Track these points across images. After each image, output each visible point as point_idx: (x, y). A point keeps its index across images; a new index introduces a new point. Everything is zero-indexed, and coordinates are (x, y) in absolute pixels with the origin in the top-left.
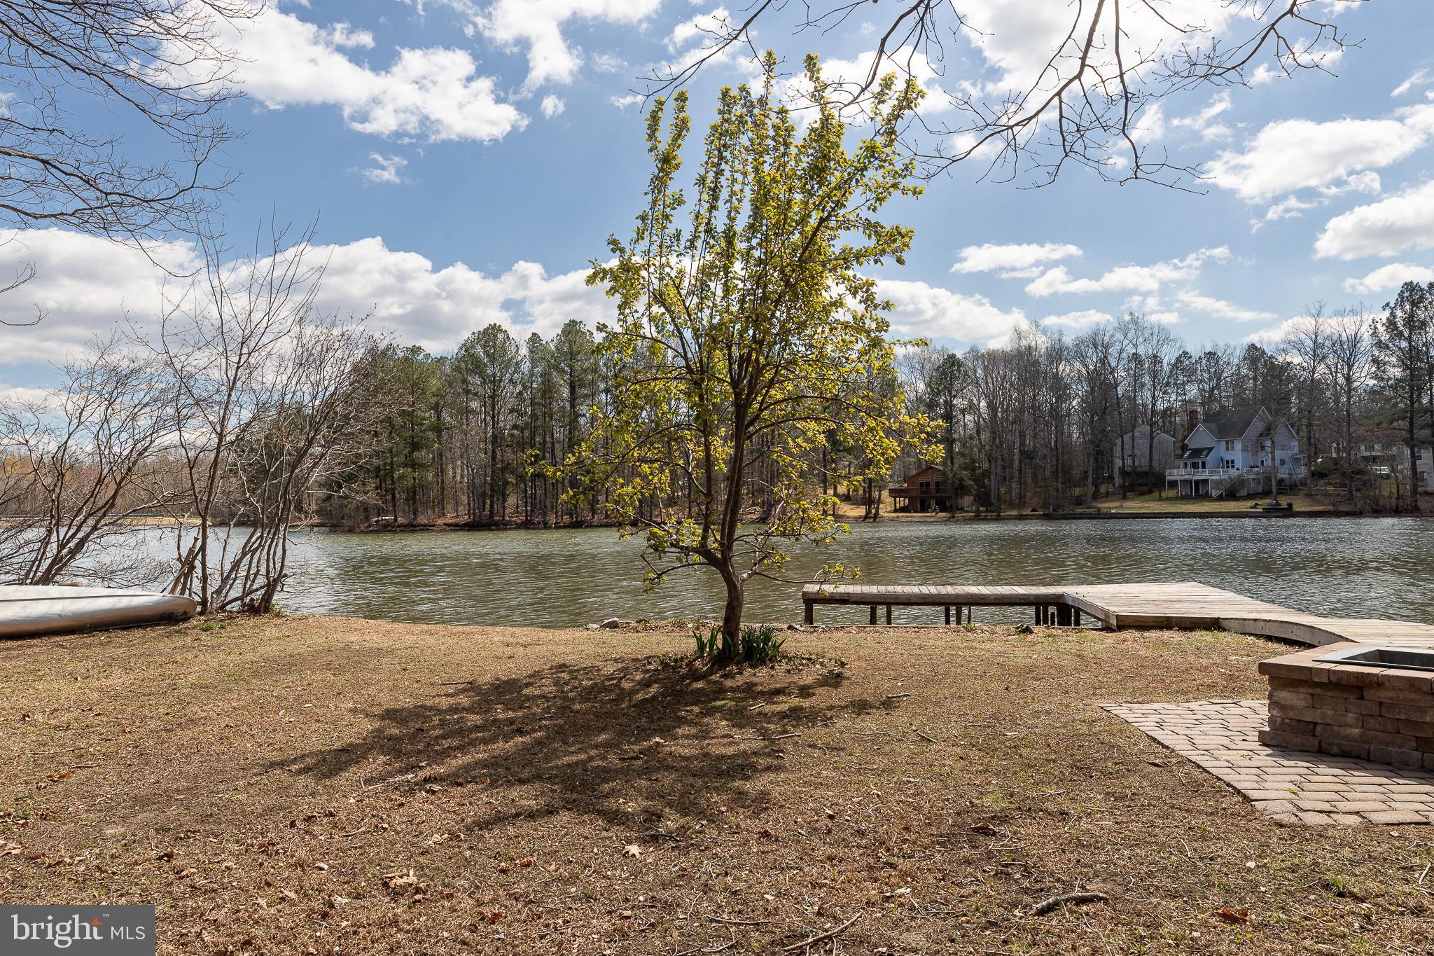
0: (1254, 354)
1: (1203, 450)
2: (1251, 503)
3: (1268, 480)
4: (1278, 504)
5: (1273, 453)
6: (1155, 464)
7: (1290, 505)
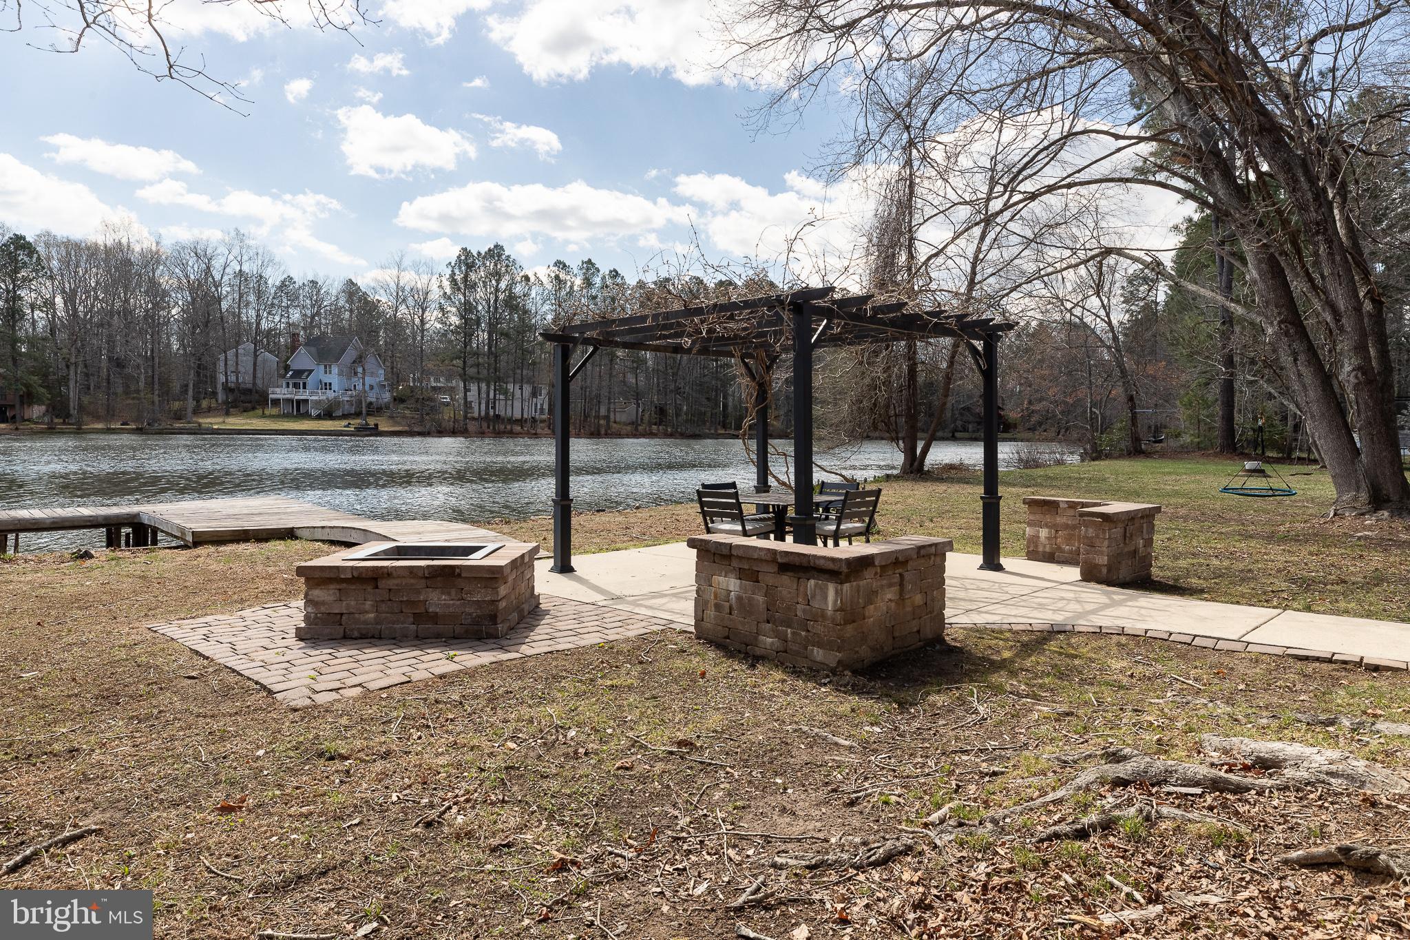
0: (351, 289)
1: (304, 371)
2: (345, 423)
3: (360, 402)
4: (367, 424)
5: (363, 379)
6: (259, 382)
7: (376, 425)
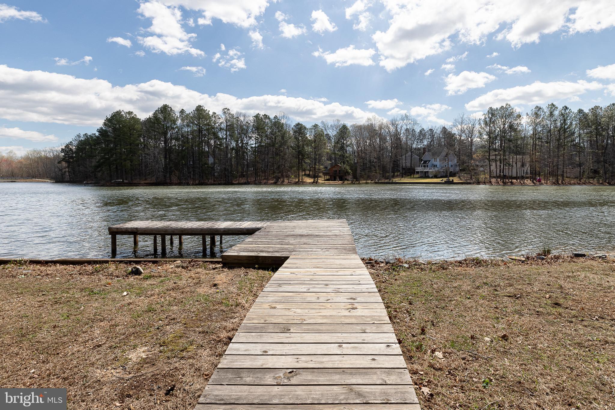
0: (444, 130)
1: (427, 161)
2: (441, 179)
3: (447, 171)
4: (449, 180)
5: (448, 163)
6: (412, 166)
7: (453, 180)
